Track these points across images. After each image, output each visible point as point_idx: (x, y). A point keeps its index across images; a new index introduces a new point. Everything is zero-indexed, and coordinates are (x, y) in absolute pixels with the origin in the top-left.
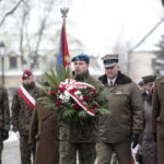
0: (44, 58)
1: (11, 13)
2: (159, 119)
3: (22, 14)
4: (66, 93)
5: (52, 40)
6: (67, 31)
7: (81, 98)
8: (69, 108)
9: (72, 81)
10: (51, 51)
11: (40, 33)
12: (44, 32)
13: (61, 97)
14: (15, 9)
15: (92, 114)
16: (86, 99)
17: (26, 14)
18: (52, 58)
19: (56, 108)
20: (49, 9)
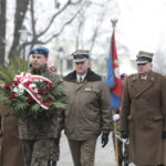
0: (96, 61)
1: (69, 23)
2: (130, 117)
3: (78, 24)
4: (21, 86)
5: (103, 46)
6: (116, 38)
7: (36, 91)
8: (22, 101)
9: (28, 74)
10: (101, 56)
11: (93, 40)
12: (97, 39)
13: (15, 90)
14: (72, 20)
15: (46, 108)
16: (41, 92)
17: (81, 24)
18: (102, 61)
19: (9, 102)
20: (101, 20)
